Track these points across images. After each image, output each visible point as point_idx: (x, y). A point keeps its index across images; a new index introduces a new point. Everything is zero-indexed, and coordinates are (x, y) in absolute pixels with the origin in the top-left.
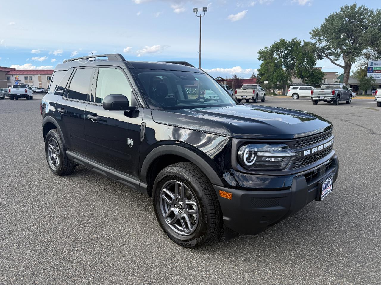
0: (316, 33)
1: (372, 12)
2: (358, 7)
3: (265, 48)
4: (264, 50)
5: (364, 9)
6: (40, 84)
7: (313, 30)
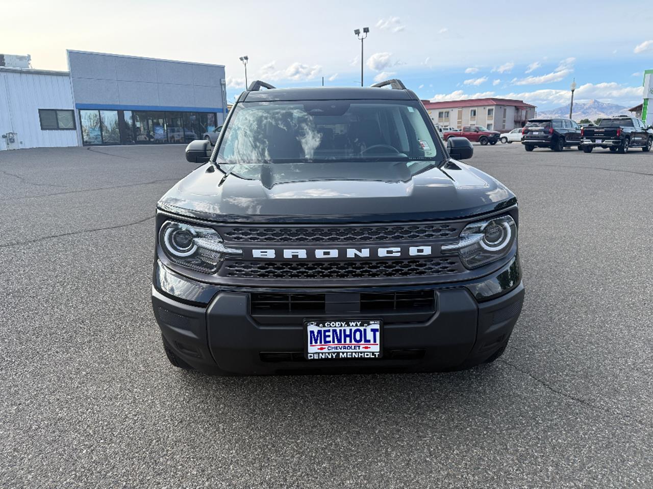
6: (459, 123)
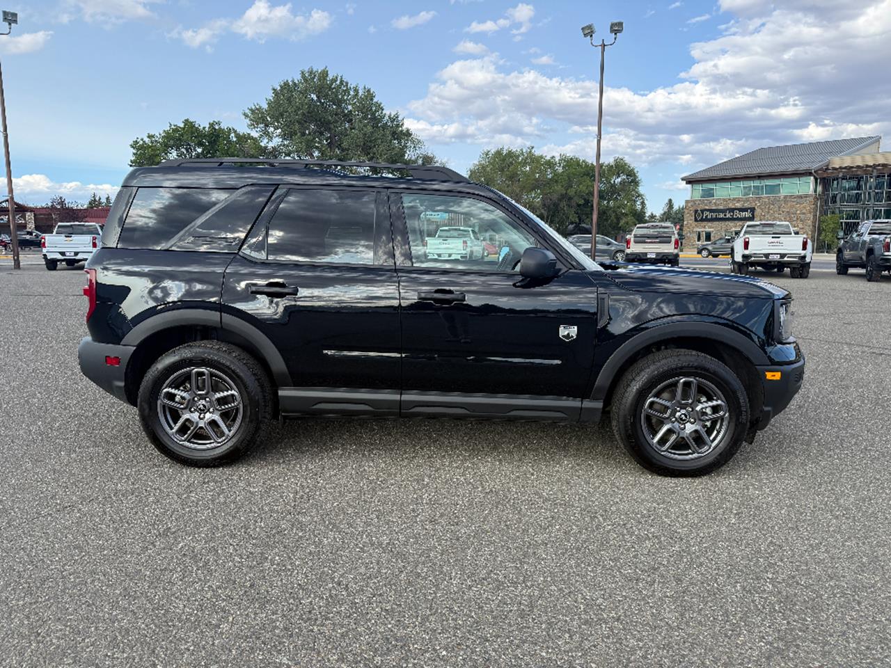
0: (257, 117)
1: (356, 91)
2: (330, 77)
3: (149, 137)
4: (147, 142)
5: (342, 82)
7: (251, 110)
